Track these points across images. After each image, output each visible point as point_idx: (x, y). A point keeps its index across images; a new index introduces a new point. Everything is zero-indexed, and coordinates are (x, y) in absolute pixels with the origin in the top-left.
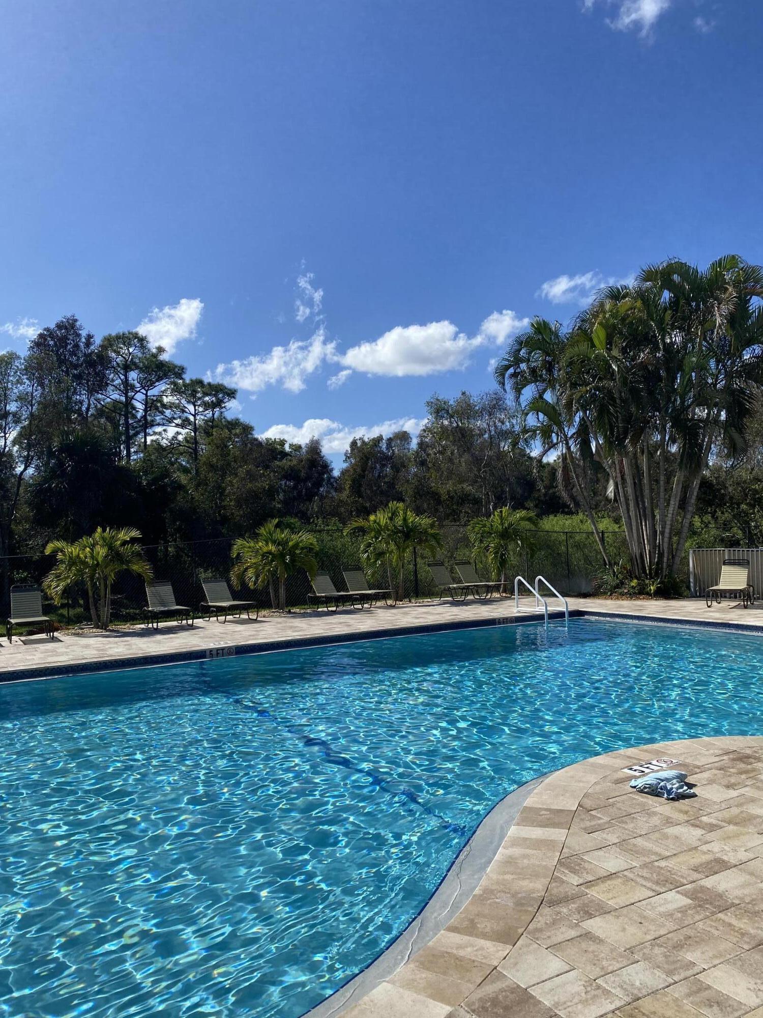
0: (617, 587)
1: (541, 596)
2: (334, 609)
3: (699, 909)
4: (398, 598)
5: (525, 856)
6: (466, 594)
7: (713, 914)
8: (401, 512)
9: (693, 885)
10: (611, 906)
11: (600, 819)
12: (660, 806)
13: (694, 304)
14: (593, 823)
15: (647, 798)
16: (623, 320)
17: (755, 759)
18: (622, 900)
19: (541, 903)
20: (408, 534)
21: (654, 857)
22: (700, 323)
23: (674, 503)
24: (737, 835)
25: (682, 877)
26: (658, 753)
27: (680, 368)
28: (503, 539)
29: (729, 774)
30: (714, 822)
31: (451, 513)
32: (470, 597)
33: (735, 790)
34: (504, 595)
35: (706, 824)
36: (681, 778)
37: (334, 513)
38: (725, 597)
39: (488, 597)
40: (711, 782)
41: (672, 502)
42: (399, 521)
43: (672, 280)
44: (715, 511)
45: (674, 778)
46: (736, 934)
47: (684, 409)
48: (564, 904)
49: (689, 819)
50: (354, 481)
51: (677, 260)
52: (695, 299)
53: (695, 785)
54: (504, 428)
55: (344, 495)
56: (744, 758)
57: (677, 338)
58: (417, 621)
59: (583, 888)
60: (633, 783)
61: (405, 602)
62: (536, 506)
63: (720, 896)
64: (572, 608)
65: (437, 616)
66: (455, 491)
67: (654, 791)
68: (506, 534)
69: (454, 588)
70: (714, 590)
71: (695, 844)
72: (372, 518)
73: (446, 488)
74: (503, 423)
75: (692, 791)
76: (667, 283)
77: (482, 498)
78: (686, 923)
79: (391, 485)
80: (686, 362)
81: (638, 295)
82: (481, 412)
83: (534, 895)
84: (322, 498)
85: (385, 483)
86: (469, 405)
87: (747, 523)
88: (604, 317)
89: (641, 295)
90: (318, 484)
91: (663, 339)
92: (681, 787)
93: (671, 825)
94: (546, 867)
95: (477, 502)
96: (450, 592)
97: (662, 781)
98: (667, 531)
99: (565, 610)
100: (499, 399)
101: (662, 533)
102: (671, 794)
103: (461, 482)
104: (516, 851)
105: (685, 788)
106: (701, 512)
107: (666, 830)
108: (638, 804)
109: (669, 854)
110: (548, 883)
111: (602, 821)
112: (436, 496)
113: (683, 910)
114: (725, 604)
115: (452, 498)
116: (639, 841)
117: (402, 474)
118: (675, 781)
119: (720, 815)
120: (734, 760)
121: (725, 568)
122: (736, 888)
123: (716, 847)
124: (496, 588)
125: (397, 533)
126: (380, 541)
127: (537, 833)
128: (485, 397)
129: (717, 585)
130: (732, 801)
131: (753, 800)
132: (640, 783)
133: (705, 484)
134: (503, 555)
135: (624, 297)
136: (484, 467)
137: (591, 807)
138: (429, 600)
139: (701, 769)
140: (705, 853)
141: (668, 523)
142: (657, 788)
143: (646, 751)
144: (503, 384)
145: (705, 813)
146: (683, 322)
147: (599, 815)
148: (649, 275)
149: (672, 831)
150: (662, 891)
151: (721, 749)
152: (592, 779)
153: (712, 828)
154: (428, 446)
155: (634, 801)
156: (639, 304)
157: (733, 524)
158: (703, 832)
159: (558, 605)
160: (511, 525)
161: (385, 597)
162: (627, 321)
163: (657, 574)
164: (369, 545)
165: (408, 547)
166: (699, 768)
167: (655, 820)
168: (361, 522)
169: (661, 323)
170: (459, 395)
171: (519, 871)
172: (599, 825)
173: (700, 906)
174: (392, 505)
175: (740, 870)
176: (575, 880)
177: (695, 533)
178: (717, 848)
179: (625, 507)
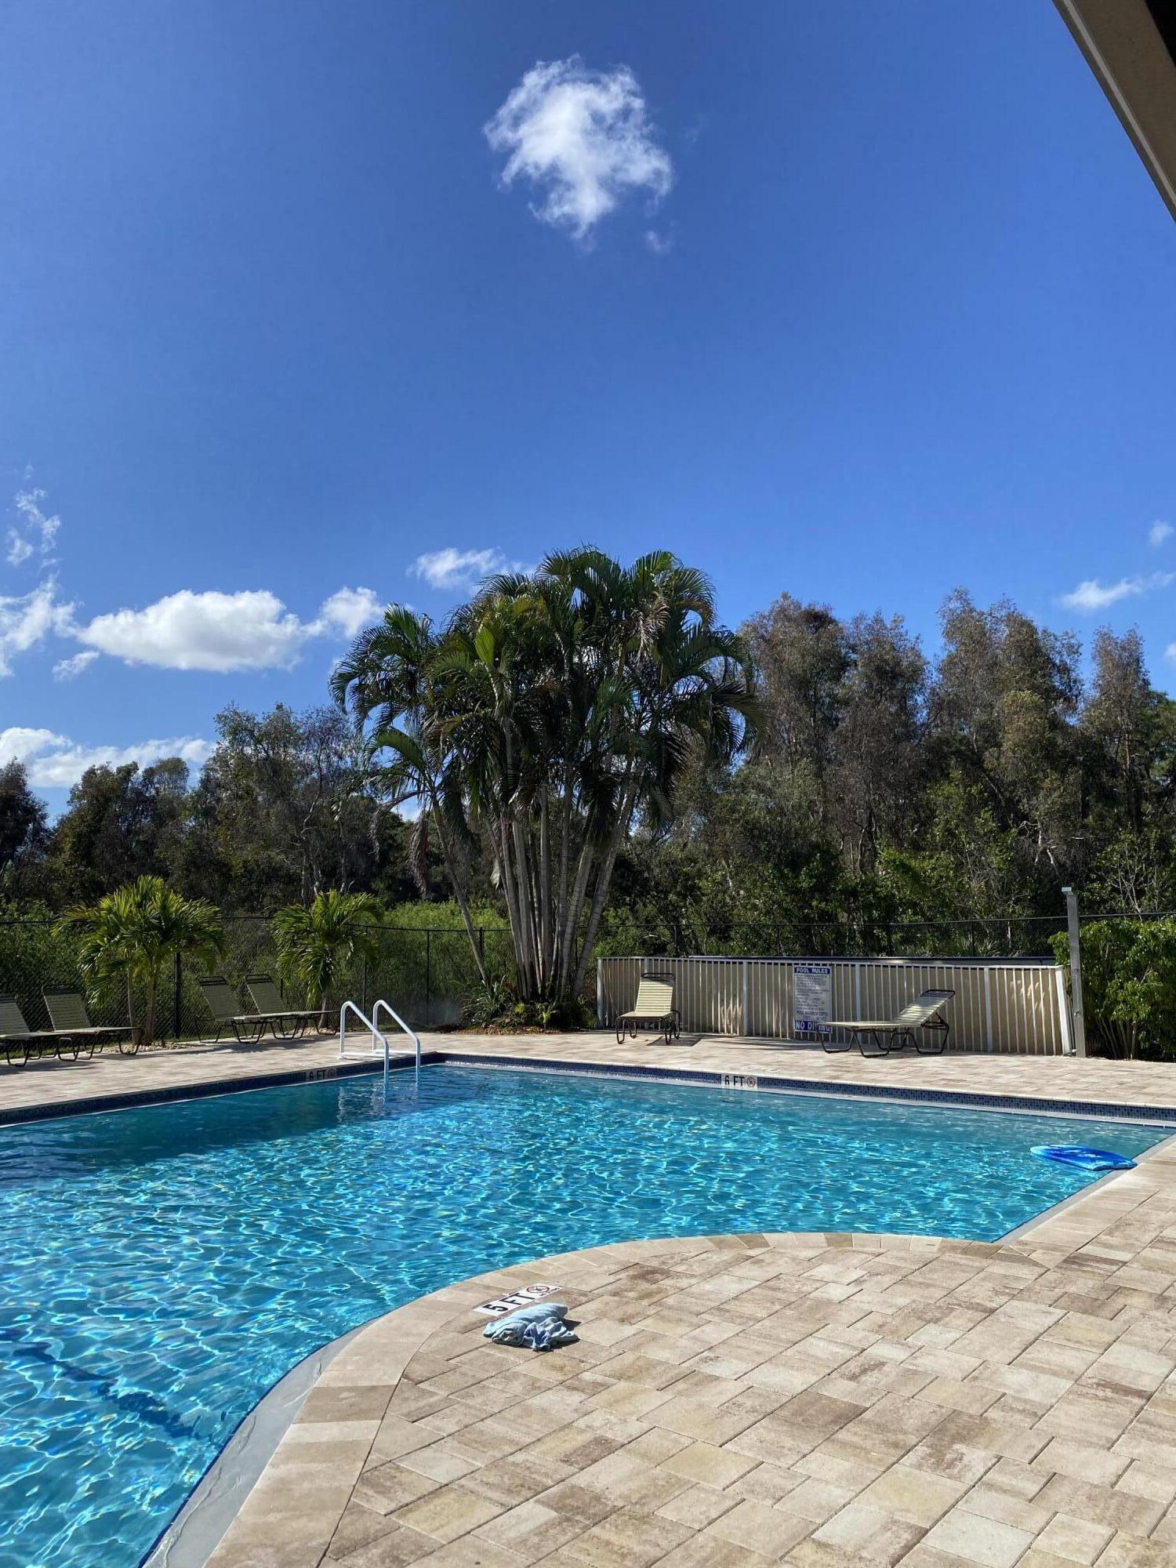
0: (496, 1014)
1: (379, 1030)
2: (21, 1061)
3: (565, 1524)
4: (144, 1039)
5: (305, 1476)
6: (262, 1032)
7: (586, 1528)
8: (159, 895)
9: (561, 1486)
10: (436, 1541)
11: (433, 1394)
12: (525, 1362)
13: (614, 613)
14: (421, 1403)
15: (507, 1351)
16: (519, 623)
17: (662, 1274)
18: (454, 1528)
19: (324, 1555)
20: (169, 929)
21: (508, 1449)
22: (621, 640)
23: (579, 890)
24: (630, 1396)
25: (546, 1475)
26: (528, 1277)
27: (592, 699)
28: (330, 942)
29: (625, 1300)
30: (599, 1378)
31: (247, 897)
32: (269, 1036)
33: (631, 1324)
34: (324, 1031)
35: (588, 1383)
36: (559, 1314)
37: (40, 891)
38: (643, 1028)
39: (298, 1035)
40: (601, 1315)
41: (576, 889)
42: (153, 909)
43: (587, 577)
44: (635, 903)
45: (548, 1316)
46: (614, 1557)
47: (596, 755)
48: (360, 1551)
49: (564, 1378)
50: (79, 836)
51: (593, 549)
52: (614, 605)
53: (577, 1324)
54: (342, 765)
55: (59, 862)
56: (647, 1274)
57: (589, 657)
58: (172, 1079)
59: (393, 1517)
60: (488, 1330)
61: (155, 1048)
62: (389, 888)
63: (597, 1498)
64: (427, 1049)
65: (207, 1070)
66: (257, 861)
67: (517, 1339)
68: (333, 934)
69: (242, 1023)
70: (627, 1018)
71: (570, 1416)
72: (105, 903)
73: (242, 855)
74: (341, 758)
75: (572, 1333)
76: (581, 581)
77: (300, 875)
78: (545, 1551)
79: (149, 846)
80: (600, 691)
81: (540, 591)
82: (307, 738)
83: (314, 1543)
84: (19, 863)
85: (138, 842)
86: (288, 726)
87: (676, 919)
88: (492, 617)
89: (544, 591)
90: (17, 839)
91: (570, 659)
92: (557, 1329)
93: (537, 1391)
94: (338, 1491)
95: (291, 879)
96: (235, 1028)
97: (531, 1321)
98: (569, 930)
99: (415, 1053)
100: (338, 720)
101: (562, 934)
102: (542, 1342)
103: (267, 848)
104: (292, 1468)
105: (563, 1329)
106: (616, 903)
107: (529, 1402)
108: (494, 1363)
109: (529, 1440)
110: (338, 1517)
111: (436, 1398)
112: (223, 869)
113: (541, 1532)
114: (643, 1038)
115: (251, 872)
116: (492, 1426)
117: (170, 827)
118: (548, 1320)
119: (607, 1367)
120: (634, 1277)
121: (644, 985)
122: (621, 1482)
123: (597, 1419)
124: (313, 1020)
125: (148, 929)
126: (117, 943)
127: (330, 1432)
128: (314, 716)
129: (633, 1010)
130: (623, 1344)
131: (654, 1338)
132: (498, 1328)
133: (622, 863)
134: (326, 965)
135: (521, 592)
136: (307, 824)
137: (421, 1376)
138: (198, 1042)
139: (588, 1296)
140: (581, 1431)
141: (571, 918)
142: (522, 1335)
143: (513, 1275)
144: (343, 701)
145: (588, 1367)
146: (599, 637)
147: (432, 1389)
148: (557, 566)
149: (538, 1401)
150: (515, 1502)
151: (618, 1263)
152: (427, 1328)
153: (597, 1388)
154: (218, 785)
155: (489, 1359)
156: (541, 604)
157: (659, 922)
158: (584, 1396)
159: (407, 1046)
160: (341, 918)
161: (119, 1038)
162: (524, 627)
163: (552, 995)
164: (97, 949)
165: (168, 951)
166: (586, 1295)
167: (517, 1387)
168: (83, 911)
169: (568, 636)
170: (273, 710)
171: (292, 1503)
172: (431, 1406)
173: (568, 1519)
174: (144, 881)
175: (629, 1451)
176: (381, 1505)
177: (608, 933)
178: (601, 1421)
179: (511, 894)
